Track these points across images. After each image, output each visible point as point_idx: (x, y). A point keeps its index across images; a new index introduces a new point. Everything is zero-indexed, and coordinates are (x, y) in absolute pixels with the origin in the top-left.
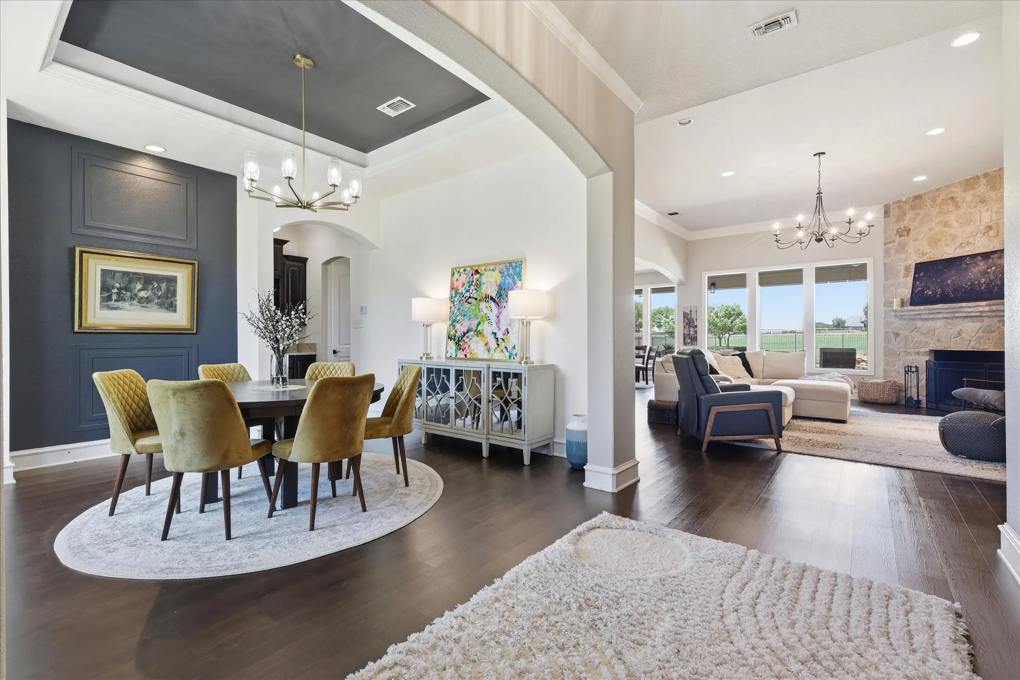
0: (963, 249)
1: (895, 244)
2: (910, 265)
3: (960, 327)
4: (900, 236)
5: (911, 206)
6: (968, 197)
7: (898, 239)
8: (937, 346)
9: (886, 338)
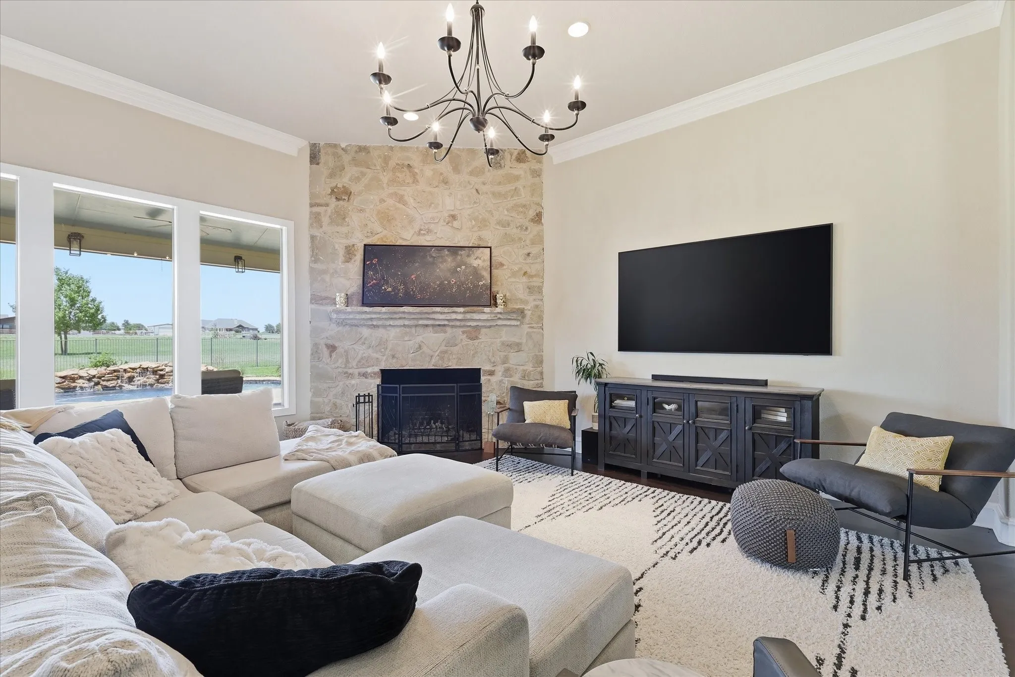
0: (421, 237)
1: (330, 210)
2: (353, 245)
3: (419, 339)
4: (338, 199)
5: (354, 159)
6: (428, 172)
7: (333, 202)
8: (391, 364)
9: (315, 353)
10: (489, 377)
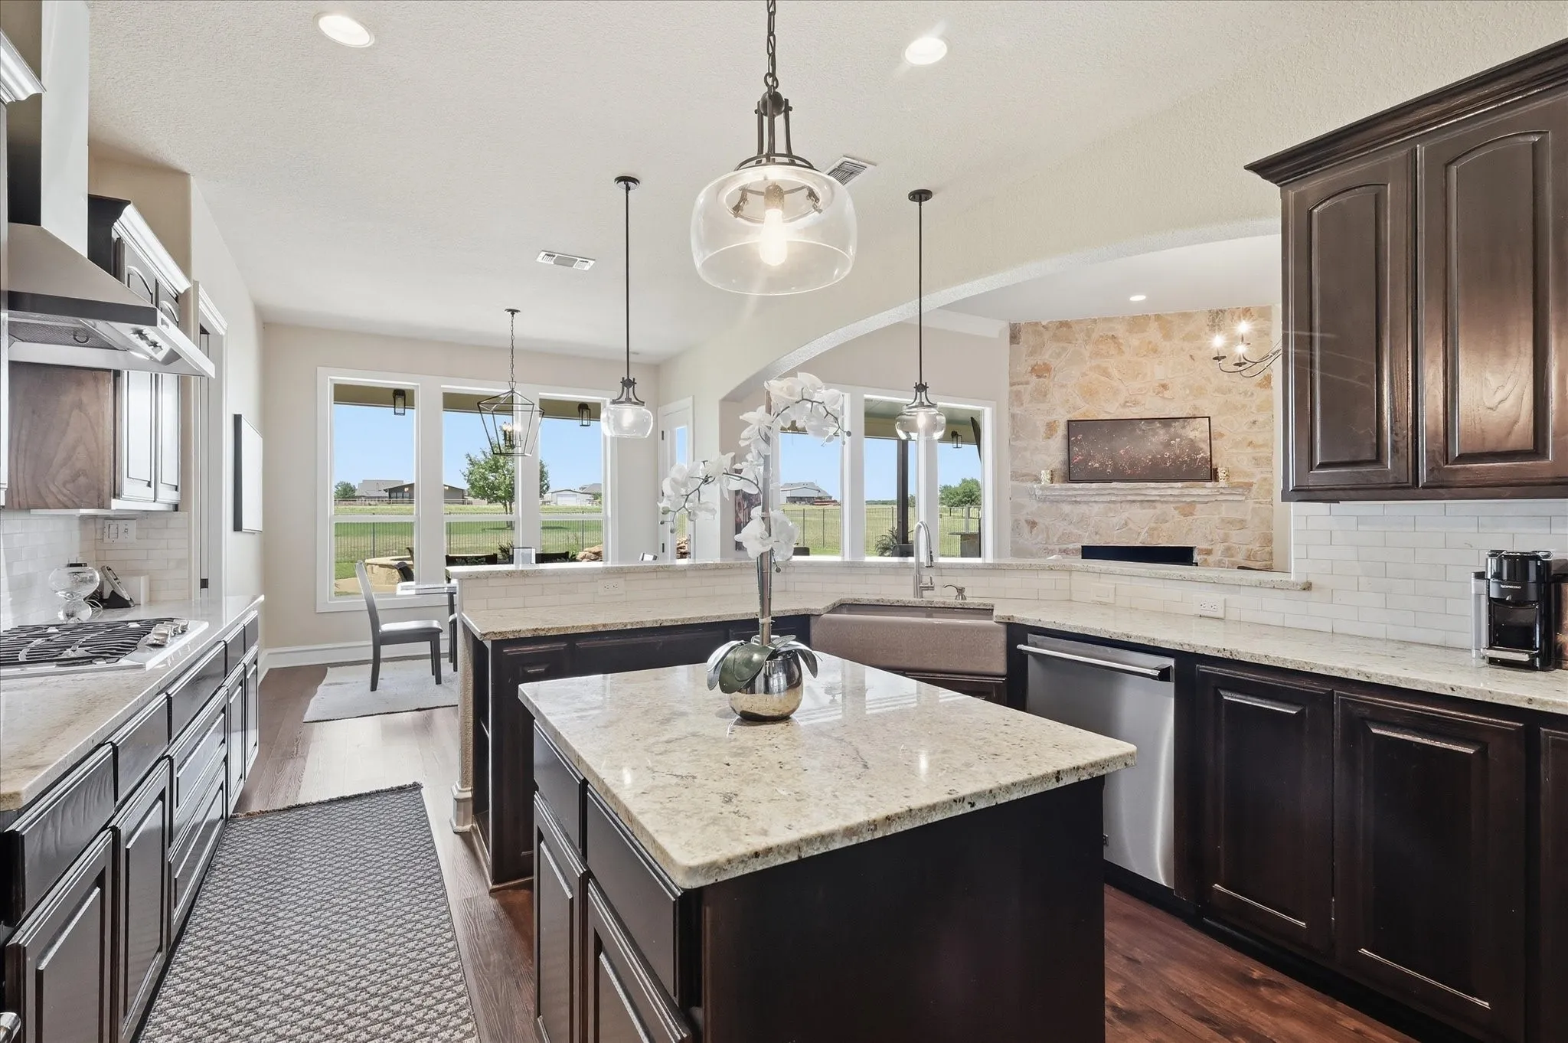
0: (1127, 410)
2: (1055, 421)
3: (1126, 514)
4: (1038, 376)
5: (1055, 335)
6: (1135, 341)
7: (1033, 380)
8: (1094, 541)
9: (1016, 528)
10: (1205, 557)
